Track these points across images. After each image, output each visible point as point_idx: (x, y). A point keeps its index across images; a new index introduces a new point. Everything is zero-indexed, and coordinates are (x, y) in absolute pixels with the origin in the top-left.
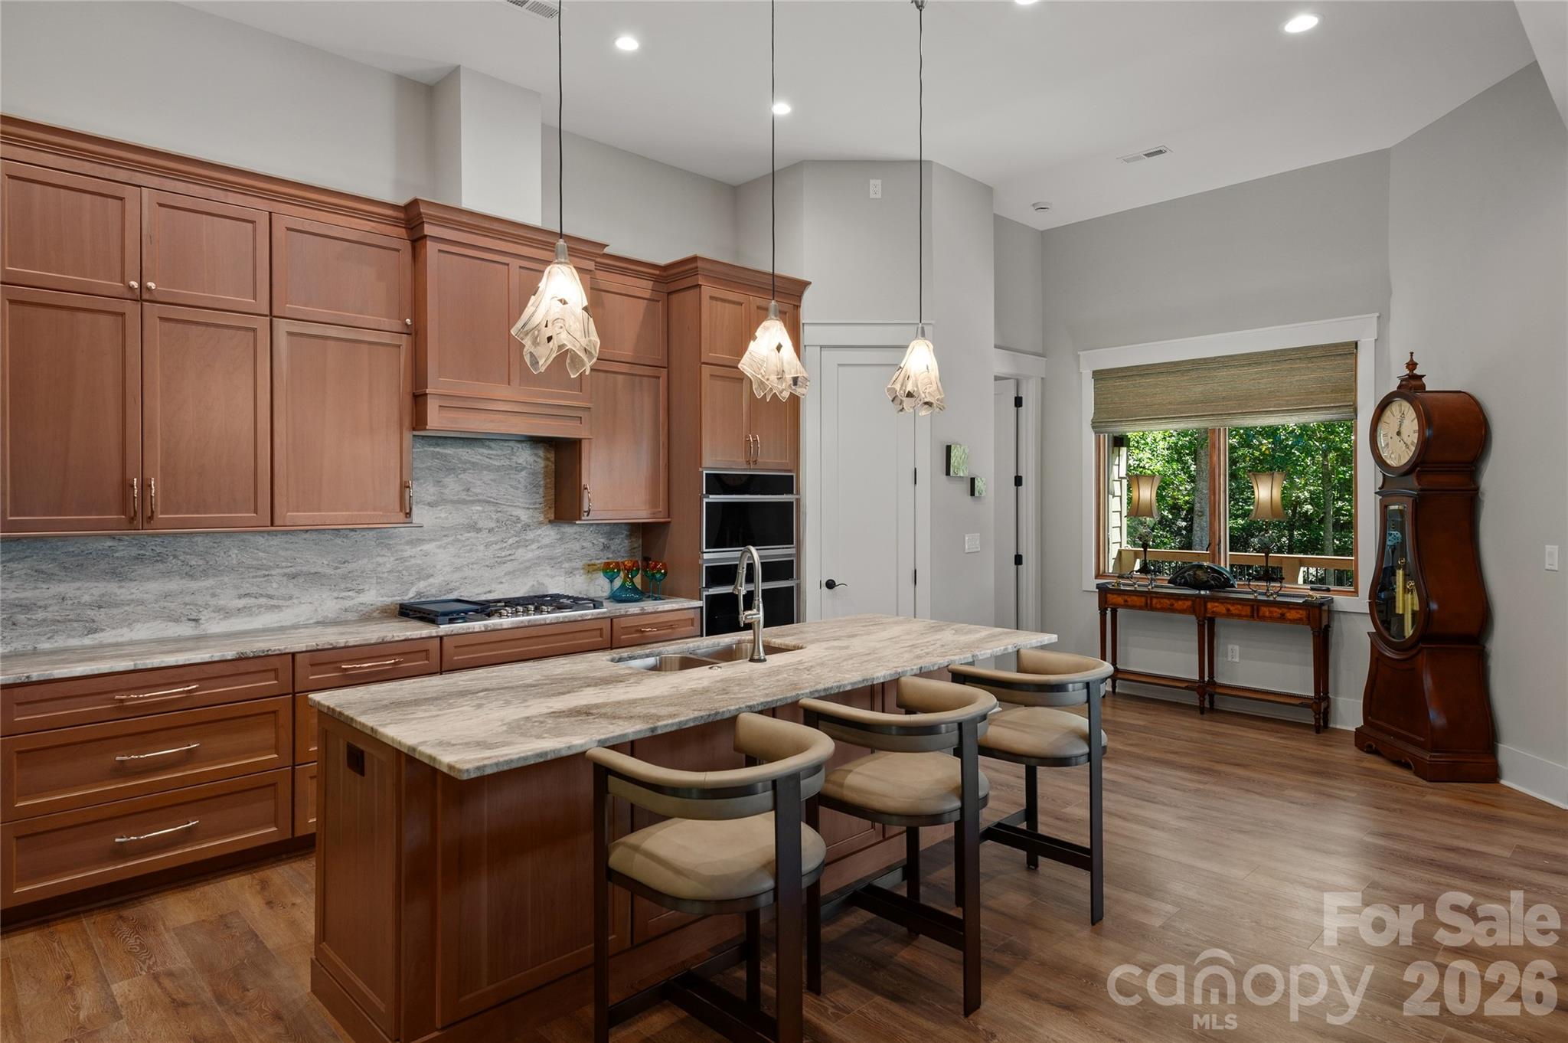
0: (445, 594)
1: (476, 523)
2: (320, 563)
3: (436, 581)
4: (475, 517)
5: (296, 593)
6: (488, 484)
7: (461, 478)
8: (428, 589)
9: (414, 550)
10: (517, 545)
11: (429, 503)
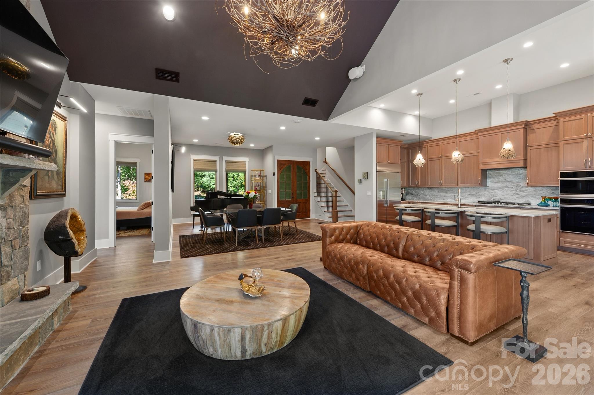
2: (474, 193)
4: (508, 185)
6: (511, 178)
10: (520, 191)
11: (496, 182)
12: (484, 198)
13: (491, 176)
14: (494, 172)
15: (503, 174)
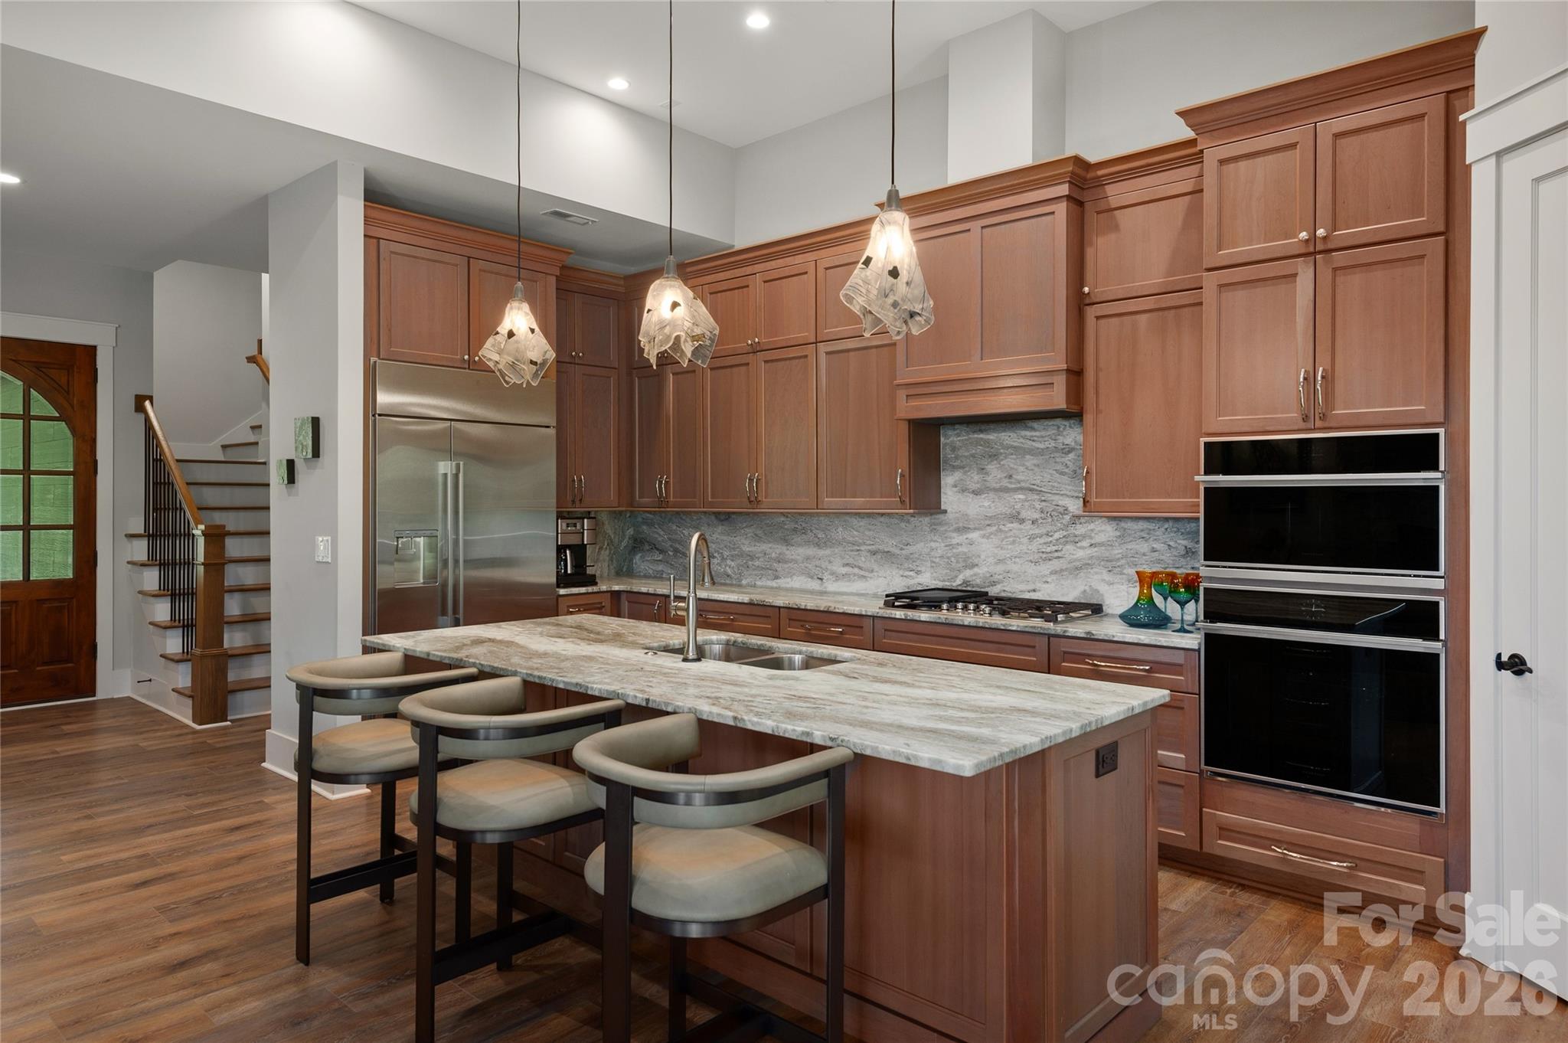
0: (988, 586)
1: (1019, 513)
2: (889, 544)
3: (981, 572)
4: (1018, 506)
5: (876, 567)
6: (1032, 470)
7: (1003, 465)
8: (974, 578)
9: (961, 537)
10: (1066, 540)
11: (973, 491)
12: (928, 575)
13: (957, 458)
14: (966, 438)
15: (1002, 451)
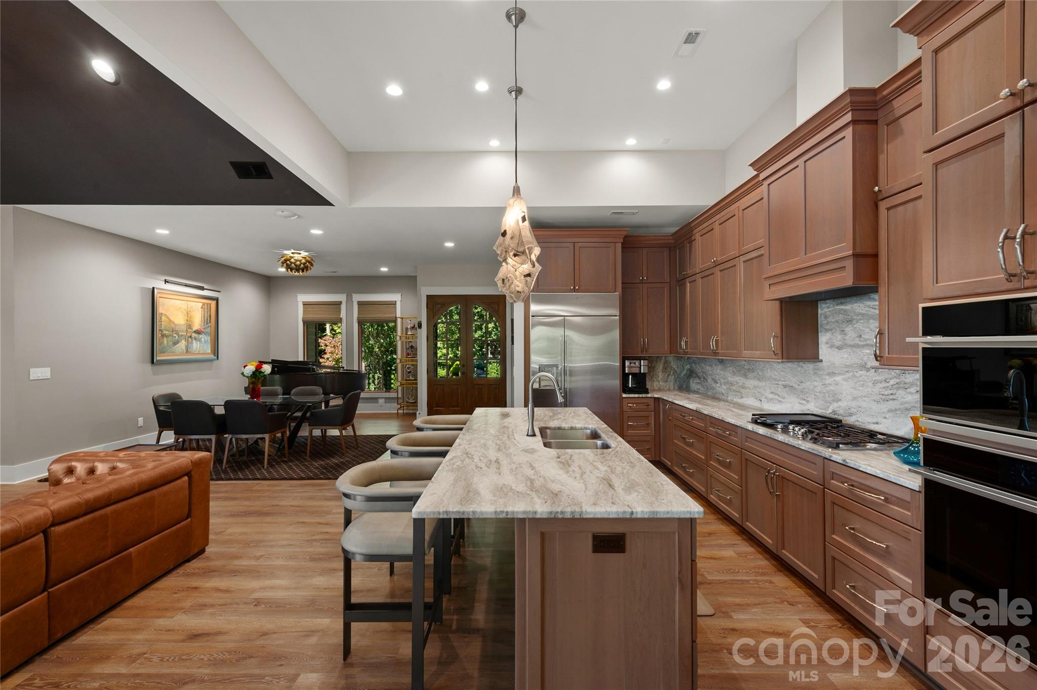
0: (848, 416)
1: (866, 364)
2: (793, 381)
3: (843, 405)
7: (856, 328)
8: (839, 409)
10: (899, 386)
11: (837, 347)
12: (813, 404)
13: (828, 324)
14: (833, 309)
15: (855, 317)
